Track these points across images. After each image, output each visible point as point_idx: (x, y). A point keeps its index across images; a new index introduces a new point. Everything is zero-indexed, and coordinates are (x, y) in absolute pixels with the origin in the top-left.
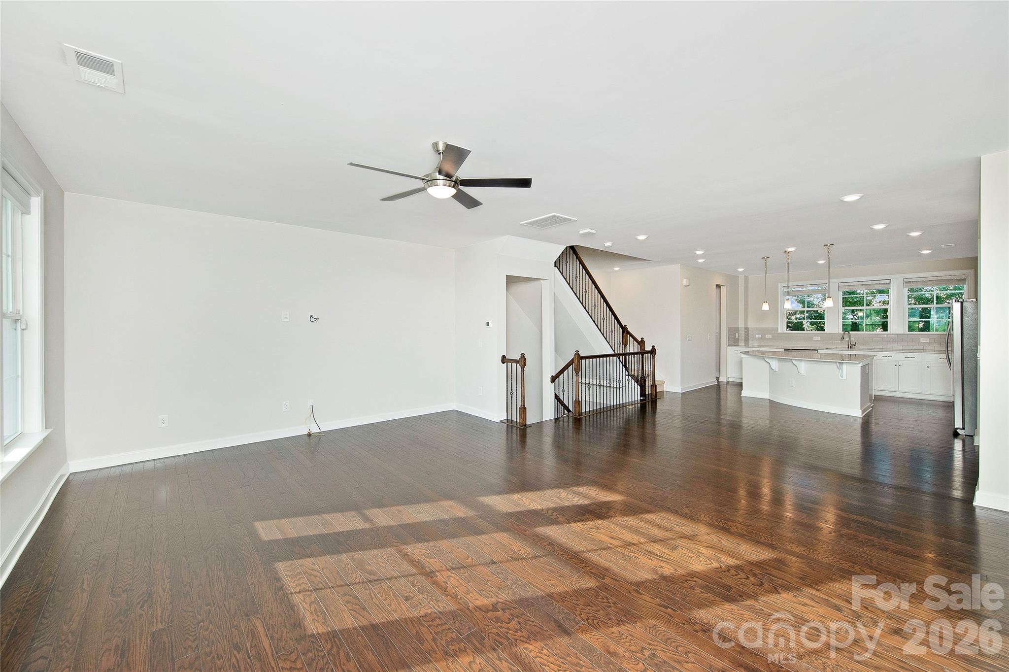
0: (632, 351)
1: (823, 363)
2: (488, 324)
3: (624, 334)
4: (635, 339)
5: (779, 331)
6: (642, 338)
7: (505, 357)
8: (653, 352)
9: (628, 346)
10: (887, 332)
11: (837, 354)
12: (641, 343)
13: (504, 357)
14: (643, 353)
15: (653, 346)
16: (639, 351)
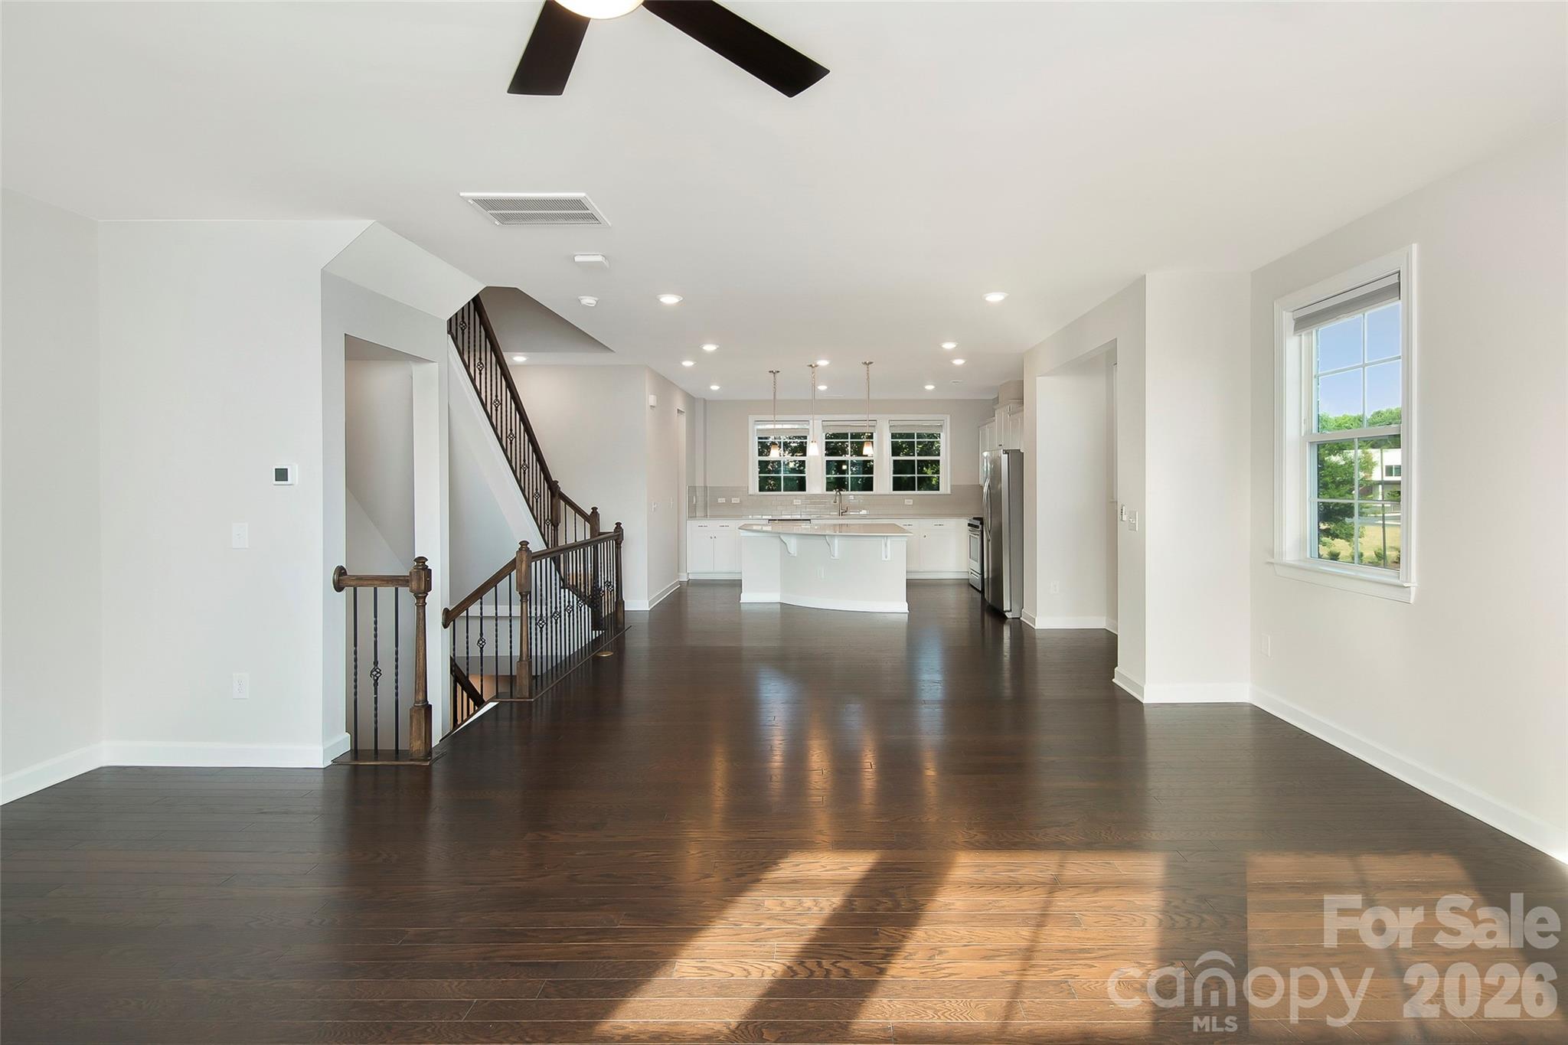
0: (571, 541)
1: (865, 539)
2: (281, 475)
3: (554, 501)
4: (578, 510)
5: (750, 493)
6: (594, 509)
7: (345, 573)
8: (618, 535)
9: (561, 527)
10: (871, 492)
11: (860, 524)
12: (593, 518)
13: (341, 571)
14: (597, 537)
15: (618, 524)
16: (588, 537)
